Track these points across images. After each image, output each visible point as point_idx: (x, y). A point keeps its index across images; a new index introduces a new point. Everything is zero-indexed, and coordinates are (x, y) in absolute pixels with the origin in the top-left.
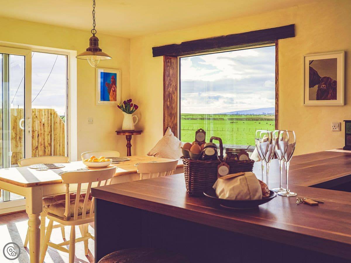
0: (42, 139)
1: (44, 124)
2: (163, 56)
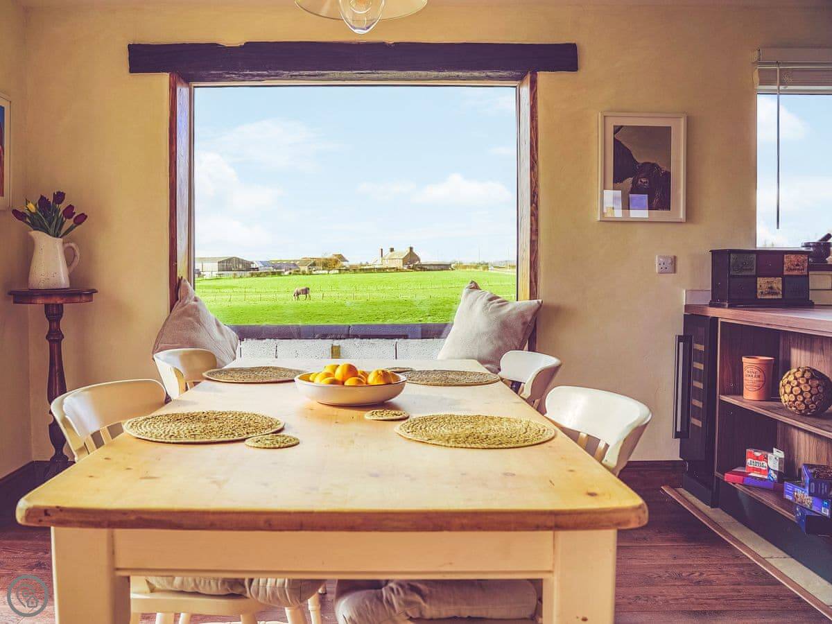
2: (168, 74)
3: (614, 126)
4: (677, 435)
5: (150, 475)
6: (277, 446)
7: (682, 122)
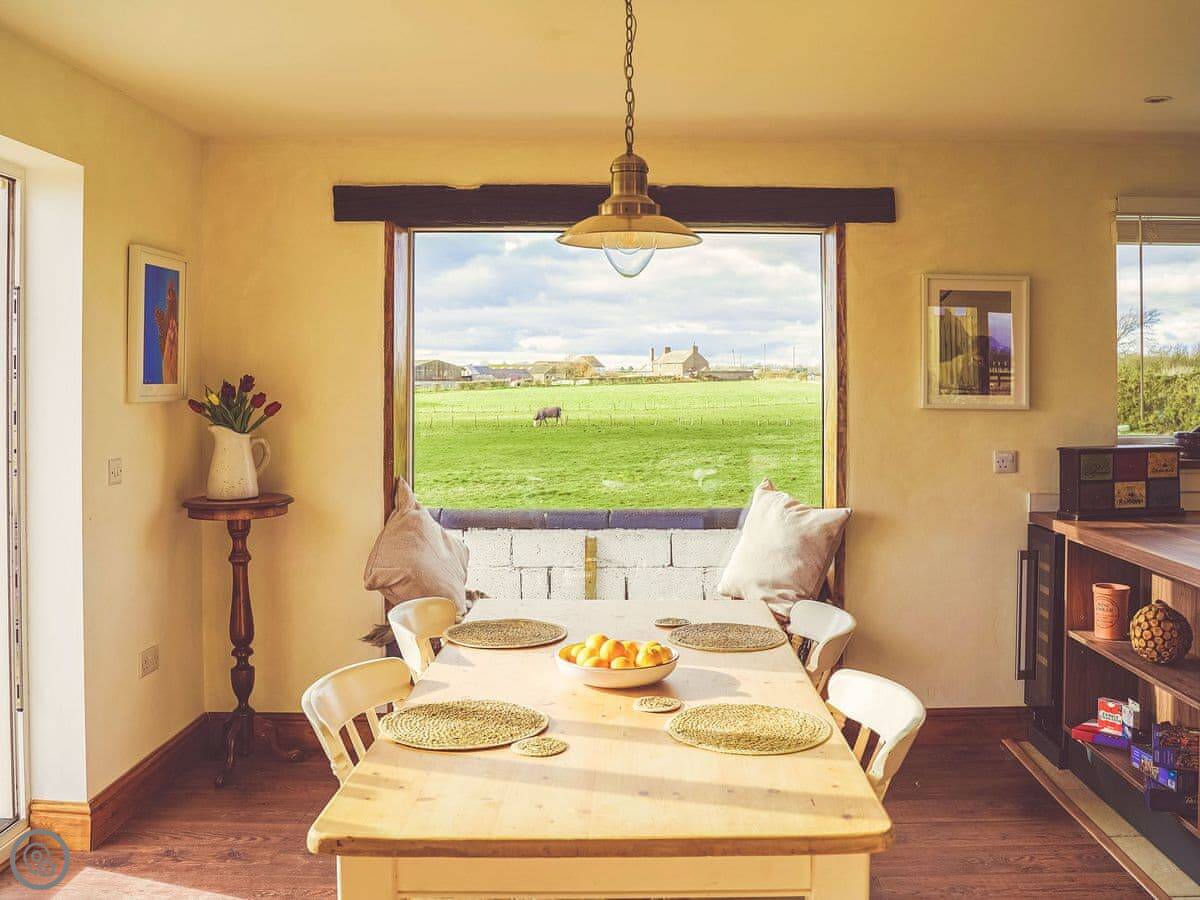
2: (383, 223)
3: (941, 292)
4: (1021, 675)
5: (426, 796)
6: (545, 754)
7: (1025, 286)
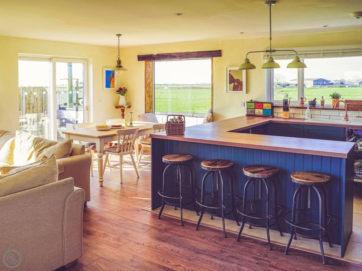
0: (36, 110)
1: (37, 99)
2: (144, 61)
